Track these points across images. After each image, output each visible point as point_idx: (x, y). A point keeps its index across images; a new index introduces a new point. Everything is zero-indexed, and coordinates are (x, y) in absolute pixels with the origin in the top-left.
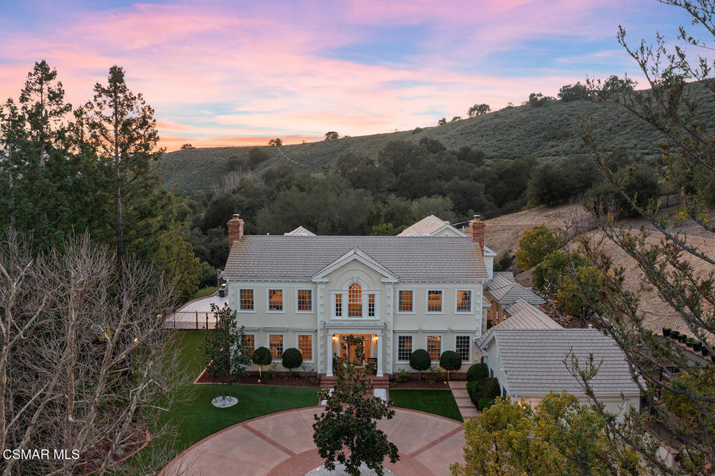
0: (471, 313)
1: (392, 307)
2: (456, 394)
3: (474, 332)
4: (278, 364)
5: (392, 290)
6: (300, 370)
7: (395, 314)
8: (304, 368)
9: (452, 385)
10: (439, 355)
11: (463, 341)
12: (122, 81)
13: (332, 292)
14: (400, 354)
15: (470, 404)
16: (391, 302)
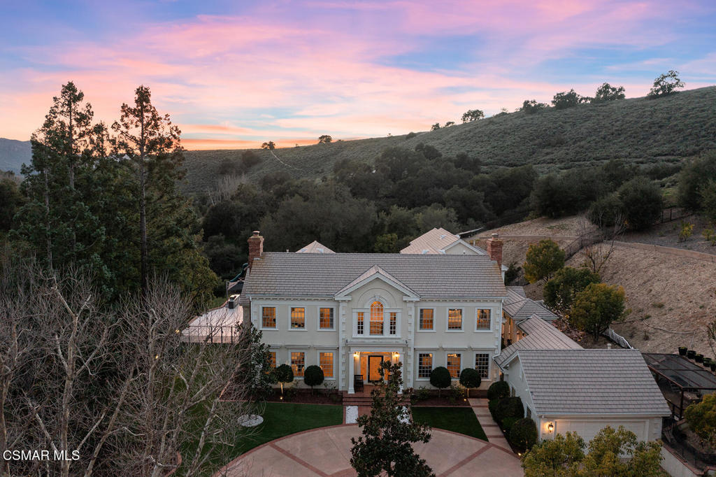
0: (491, 331)
1: (413, 324)
2: (477, 411)
3: (493, 350)
4: (299, 381)
5: (413, 309)
6: (322, 387)
7: (416, 332)
8: (326, 385)
9: (472, 402)
10: (458, 372)
11: (483, 359)
12: (148, 101)
13: (354, 310)
14: (420, 371)
15: (492, 423)
16: (412, 320)
